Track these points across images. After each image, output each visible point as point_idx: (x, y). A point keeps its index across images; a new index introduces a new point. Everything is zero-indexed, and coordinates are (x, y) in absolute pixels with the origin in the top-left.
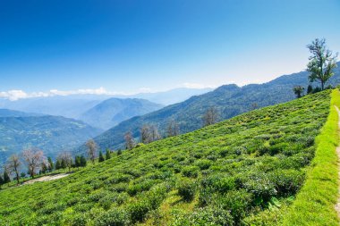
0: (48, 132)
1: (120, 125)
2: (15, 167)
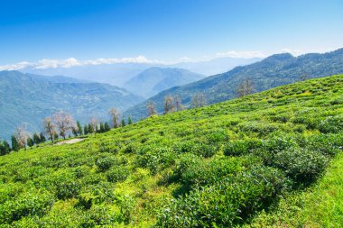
0: (97, 99)
2: (49, 128)
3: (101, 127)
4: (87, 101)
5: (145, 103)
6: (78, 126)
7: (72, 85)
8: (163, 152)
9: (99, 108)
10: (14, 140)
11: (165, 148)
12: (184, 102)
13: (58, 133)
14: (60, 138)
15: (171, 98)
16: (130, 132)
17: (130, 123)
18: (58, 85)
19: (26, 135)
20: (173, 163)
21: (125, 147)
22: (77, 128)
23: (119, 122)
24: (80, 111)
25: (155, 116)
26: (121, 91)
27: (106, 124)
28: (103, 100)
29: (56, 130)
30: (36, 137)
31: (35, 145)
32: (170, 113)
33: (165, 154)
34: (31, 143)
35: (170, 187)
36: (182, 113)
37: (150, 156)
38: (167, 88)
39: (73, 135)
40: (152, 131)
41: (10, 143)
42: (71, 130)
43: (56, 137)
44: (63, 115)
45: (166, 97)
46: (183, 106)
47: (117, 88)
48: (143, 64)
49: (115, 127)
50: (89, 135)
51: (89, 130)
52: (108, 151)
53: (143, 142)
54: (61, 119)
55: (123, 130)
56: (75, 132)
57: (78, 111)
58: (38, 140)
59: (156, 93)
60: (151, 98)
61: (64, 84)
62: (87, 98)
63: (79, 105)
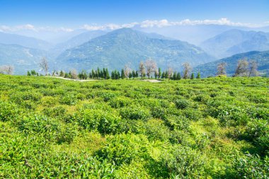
0: (175, 53)
1: (234, 56)
2: (141, 69)
3: (174, 75)
4: (168, 54)
5: (216, 62)
6: (159, 71)
7: (161, 40)
8: (235, 110)
9: (175, 60)
10: (122, 72)
11: (239, 108)
12: (260, 68)
13: (146, 73)
14: (147, 77)
15: (247, 63)
16: (198, 85)
17: (198, 77)
18: (151, 40)
19: (129, 71)
20: (244, 123)
21: (195, 96)
22: (158, 73)
23: (189, 74)
24: (162, 60)
25: (224, 76)
26: (196, 50)
27: (178, 74)
28: (180, 55)
29: (145, 71)
31: (132, 78)
32: (240, 77)
33: (236, 113)
34: (130, 76)
35: (240, 142)
36: (256, 79)
37: (221, 110)
38: (245, 51)
39: (154, 77)
40: (220, 88)
41: (120, 73)
42: (154, 73)
43: (144, 75)
44: (151, 62)
45: (240, 61)
46: (258, 73)
47: (193, 46)
48: (224, 26)
49: (185, 78)
50: (164, 79)
51: (165, 76)
52: (182, 94)
53: (212, 96)
54: (149, 64)
55: (192, 81)
56: (156, 76)
57: (161, 61)
58: (134, 75)
59: (230, 55)
60: (223, 60)
61: (155, 40)
62: (169, 51)
63: (162, 56)
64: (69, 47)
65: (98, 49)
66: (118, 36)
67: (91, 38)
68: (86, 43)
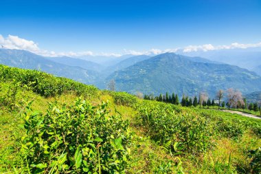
4: (214, 78)
7: (206, 64)
18: (195, 64)
26: (249, 74)
30: (209, 101)
31: (207, 107)
41: (193, 100)
47: (246, 70)
57: (205, 85)
58: (210, 104)
61: (200, 63)
62: (215, 75)
63: (207, 81)
64: (117, 69)
65: (142, 71)
66: (161, 60)
67: (135, 62)
68: (131, 66)
